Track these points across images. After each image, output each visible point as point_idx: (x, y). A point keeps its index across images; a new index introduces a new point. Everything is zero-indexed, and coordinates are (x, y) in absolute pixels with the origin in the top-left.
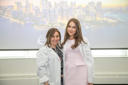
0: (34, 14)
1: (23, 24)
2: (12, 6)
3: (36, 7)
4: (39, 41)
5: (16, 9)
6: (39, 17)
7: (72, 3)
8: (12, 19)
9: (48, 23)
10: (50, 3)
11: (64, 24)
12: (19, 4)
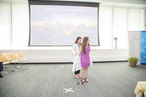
0: (53, 28)
1: (48, 33)
2: (43, 25)
3: (54, 25)
4: (55, 42)
5: (45, 27)
6: (55, 30)
7: (71, 24)
8: (43, 31)
9: (60, 33)
10: (61, 23)
11: (68, 34)
12: (46, 24)
